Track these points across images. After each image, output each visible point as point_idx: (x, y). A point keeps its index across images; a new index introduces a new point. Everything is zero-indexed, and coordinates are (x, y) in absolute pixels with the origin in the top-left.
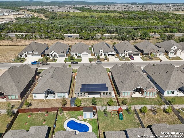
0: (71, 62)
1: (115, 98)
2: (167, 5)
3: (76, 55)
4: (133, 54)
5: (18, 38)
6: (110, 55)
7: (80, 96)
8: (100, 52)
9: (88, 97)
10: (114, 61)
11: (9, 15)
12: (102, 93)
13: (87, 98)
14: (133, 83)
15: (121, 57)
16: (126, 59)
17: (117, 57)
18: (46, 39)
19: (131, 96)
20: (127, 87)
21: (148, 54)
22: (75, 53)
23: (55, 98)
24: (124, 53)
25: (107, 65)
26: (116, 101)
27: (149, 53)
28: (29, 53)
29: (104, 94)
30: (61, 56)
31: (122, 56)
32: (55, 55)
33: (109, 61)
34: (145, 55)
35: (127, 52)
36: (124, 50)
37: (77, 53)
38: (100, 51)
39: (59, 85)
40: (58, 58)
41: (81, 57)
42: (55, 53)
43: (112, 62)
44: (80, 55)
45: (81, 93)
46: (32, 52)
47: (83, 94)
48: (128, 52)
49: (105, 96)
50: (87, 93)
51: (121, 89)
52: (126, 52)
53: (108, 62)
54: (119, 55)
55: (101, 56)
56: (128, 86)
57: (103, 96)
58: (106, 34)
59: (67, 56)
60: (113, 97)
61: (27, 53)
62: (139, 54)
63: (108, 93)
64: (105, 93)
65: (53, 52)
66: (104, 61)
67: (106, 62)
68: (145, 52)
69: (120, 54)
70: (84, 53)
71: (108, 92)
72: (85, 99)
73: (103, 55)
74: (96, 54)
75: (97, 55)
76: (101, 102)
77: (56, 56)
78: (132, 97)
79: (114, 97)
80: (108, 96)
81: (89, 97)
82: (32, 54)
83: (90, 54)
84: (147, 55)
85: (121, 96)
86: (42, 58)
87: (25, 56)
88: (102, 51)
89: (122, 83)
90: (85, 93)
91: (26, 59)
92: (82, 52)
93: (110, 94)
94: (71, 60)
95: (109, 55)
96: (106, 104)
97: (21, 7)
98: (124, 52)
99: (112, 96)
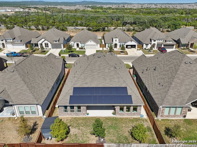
0: (68, 55)
1: (146, 121)
2: (189, 5)
3: (78, 45)
4: (164, 45)
5: (7, 29)
6: (129, 47)
7: (69, 112)
8: (114, 42)
9: (88, 114)
10: (135, 54)
11: (11, 11)
12: (117, 109)
13: (84, 116)
14: (188, 87)
15: (145, 49)
16: (153, 51)
17: (139, 49)
18: (43, 30)
19: (185, 116)
20: (174, 96)
21: (187, 45)
22: (76, 43)
23: (14, 116)
24: (151, 44)
25: (125, 59)
26: (151, 127)
27: (190, 44)
28: (8, 41)
29: (122, 109)
30: (55, 46)
31: (147, 48)
32: (47, 45)
33: (127, 54)
34: (182, 48)
35: (155, 41)
36: (150, 39)
37: (79, 43)
38: (114, 39)
39: (25, 87)
40: (50, 49)
41: (85, 49)
42: (46, 42)
43: (133, 56)
44: (83, 45)
45: (72, 107)
46: (12, 41)
47: (76, 108)
48: (156, 43)
49: (125, 115)
50: (85, 108)
51: (163, 100)
52: (153, 42)
53: (126, 56)
54: (142, 46)
55: (115, 47)
56: (178, 94)
57: (121, 114)
58: (122, 27)
59: (64, 47)
60: (142, 116)
61: (4, 40)
62: (173, 45)
63: (132, 108)
64: (125, 107)
65: (43, 40)
66: (120, 54)
67: (122, 55)
68: (183, 42)
69: (144, 45)
70: (89, 43)
71: (130, 106)
72: (80, 119)
73: (118, 47)
74: (107, 45)
75: (108, 47)
76: (115, 128)
77: (48, 47)
78: (186, 118)
79: (145, 116)
80: (131, 115)
81: (89, 116)
82: (13, 43)
83: (99, 45)
84: (185, 47)
85: (162, 116)
86: (27, 48)
87: (2, 46)
88: (117, 39)
89: (161, 87)
90: (79, 107)
91: (3, 50)
92: (87, 41)
93: (135, 109)
94: (69, 52)
95: (127, 46)
96: (127, 134)
97: (28, 6)
98: (151, 41)
99: (140, 114)
